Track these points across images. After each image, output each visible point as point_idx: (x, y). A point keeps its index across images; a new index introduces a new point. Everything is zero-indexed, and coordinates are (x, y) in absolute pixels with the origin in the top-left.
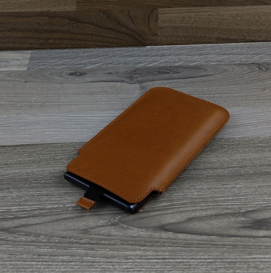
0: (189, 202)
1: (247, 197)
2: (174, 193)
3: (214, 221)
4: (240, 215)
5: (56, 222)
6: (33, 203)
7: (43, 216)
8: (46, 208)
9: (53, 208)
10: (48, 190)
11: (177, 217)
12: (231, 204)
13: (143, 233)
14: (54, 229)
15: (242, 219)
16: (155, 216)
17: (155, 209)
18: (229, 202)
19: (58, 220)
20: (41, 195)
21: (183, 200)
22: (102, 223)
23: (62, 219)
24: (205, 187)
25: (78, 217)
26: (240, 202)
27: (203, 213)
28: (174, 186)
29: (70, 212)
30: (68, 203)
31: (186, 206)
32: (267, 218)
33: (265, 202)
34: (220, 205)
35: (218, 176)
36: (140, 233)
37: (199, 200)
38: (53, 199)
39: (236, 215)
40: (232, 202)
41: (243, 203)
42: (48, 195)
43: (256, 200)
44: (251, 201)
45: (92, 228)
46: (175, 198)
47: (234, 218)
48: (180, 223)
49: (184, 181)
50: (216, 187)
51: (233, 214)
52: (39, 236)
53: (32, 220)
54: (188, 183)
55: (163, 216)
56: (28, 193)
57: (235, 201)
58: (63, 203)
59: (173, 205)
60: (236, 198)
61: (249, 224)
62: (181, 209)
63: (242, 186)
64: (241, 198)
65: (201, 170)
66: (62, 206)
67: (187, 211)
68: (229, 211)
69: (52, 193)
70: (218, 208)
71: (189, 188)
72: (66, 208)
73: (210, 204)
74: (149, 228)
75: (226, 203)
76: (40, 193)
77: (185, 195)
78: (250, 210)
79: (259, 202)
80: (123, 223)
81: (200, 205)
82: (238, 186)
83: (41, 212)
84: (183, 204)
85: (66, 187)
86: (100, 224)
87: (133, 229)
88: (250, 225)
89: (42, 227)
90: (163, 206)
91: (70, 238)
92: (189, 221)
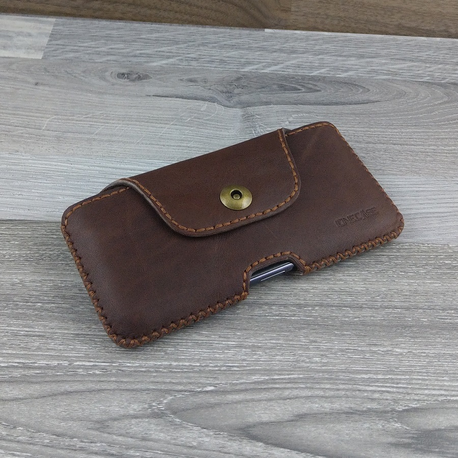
0: (301, 378)
1: (411, 377)
2: (277, 355)
3: (344, 426)
4: (394, 415)
5: (50, 398)
6: (14, 352)
7: (29, 382)
8: (36, 365)
9: (48, 367)
10: (45, 326)
11: (276, 410)
12: (379, 391)
13: (209, 440)
14: (44, 414)
15: (396, 425)
16: (236, 403)
17: (238, 387)
18: (376, 386)
19: (55, 395)
20: (30, 336)
21: (292, 372)
22: (135, 410)
23: (62, 394)
24: (337, 347)
25: (94, 390)
26: (397, 387)
27: (326, 405)
28: (279, 340)
29: (79, 379)
30: (79, 358)
31: (296, 386)
32: (443, 428)
33: (443, 392)
34: (359, 390)
35: (364, 324)
36: (202, 439)
37: (321, 374)
38: (52, 346)
39: (387, 415)
40: (381, 385)
41: (401, 390)
42: (43, 336)
43: (427, 385)
44: (417, 386)
45: (115, 419)
46: (277, 365)
47: (382, 421)
48: (279, 423)
49: (300, 329)
50: (356, 348)
51: (381, 414)
52: (15, 427)
53: (7, 389)
54: (305, 335)
55: (250, 405)
56: (7, 328)
57: (388, 385)
58: (70, 357)
59: (273, 381)
60: (390, 376)
61: (409, 438)
62: (287, 393)
63: (406, 351)
64: (400, 379)
65: (334, 308)
66: (66, 363)
67: (296, 398)
68: (374, 406)
69: (52, 333)
70: (354, 397)
71: (306, 347)
72: (72, 369)
73: (341, 387)
74: (221, 429)
75: (372, 386)
76: (30, 330)
77: (297, 361)
78: (414, 406)
79: (431, 389)
80: (174, 413)
81: (322, 386)
82: (397, 350)
83: (26, 372)
84: (291, 381)
85: (79, 321)
86: (132, 412)
87: (191, 428)
88: (410, 441)
89: (23, 407)
90: (253, 381)
91: (72, 437)
92: (297, 421)
